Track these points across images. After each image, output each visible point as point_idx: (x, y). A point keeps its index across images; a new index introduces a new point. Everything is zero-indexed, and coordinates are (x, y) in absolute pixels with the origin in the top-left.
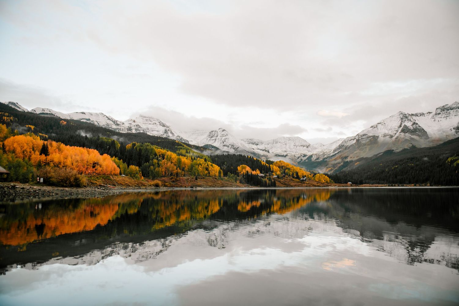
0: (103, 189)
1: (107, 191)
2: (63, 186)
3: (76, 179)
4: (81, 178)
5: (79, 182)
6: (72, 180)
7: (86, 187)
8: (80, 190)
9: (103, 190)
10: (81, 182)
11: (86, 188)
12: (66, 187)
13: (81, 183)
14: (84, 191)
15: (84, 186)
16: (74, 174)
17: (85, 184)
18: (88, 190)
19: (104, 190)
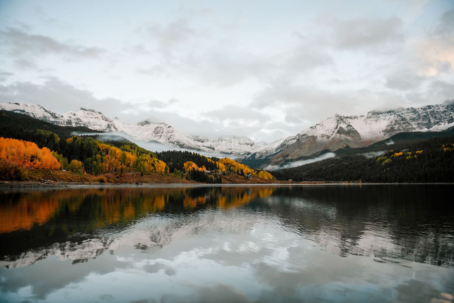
0: (47, 183)
1: (52, 185)
2: (1, 179)
3: (17, 172)
4: (22, 170)
5: (20, 175)
6: (12, 172)
7: (28, 181)
8: (22, 183)
9: (47, 184)
10: (23, 175)
11: (28, 182)
12: (5, 180)
13: (22, 176)
14: (26, 185)
15: (25, 179)
16: (14, 166)
17: (26, 177)
18: (31, 184)
19: (49, 184)
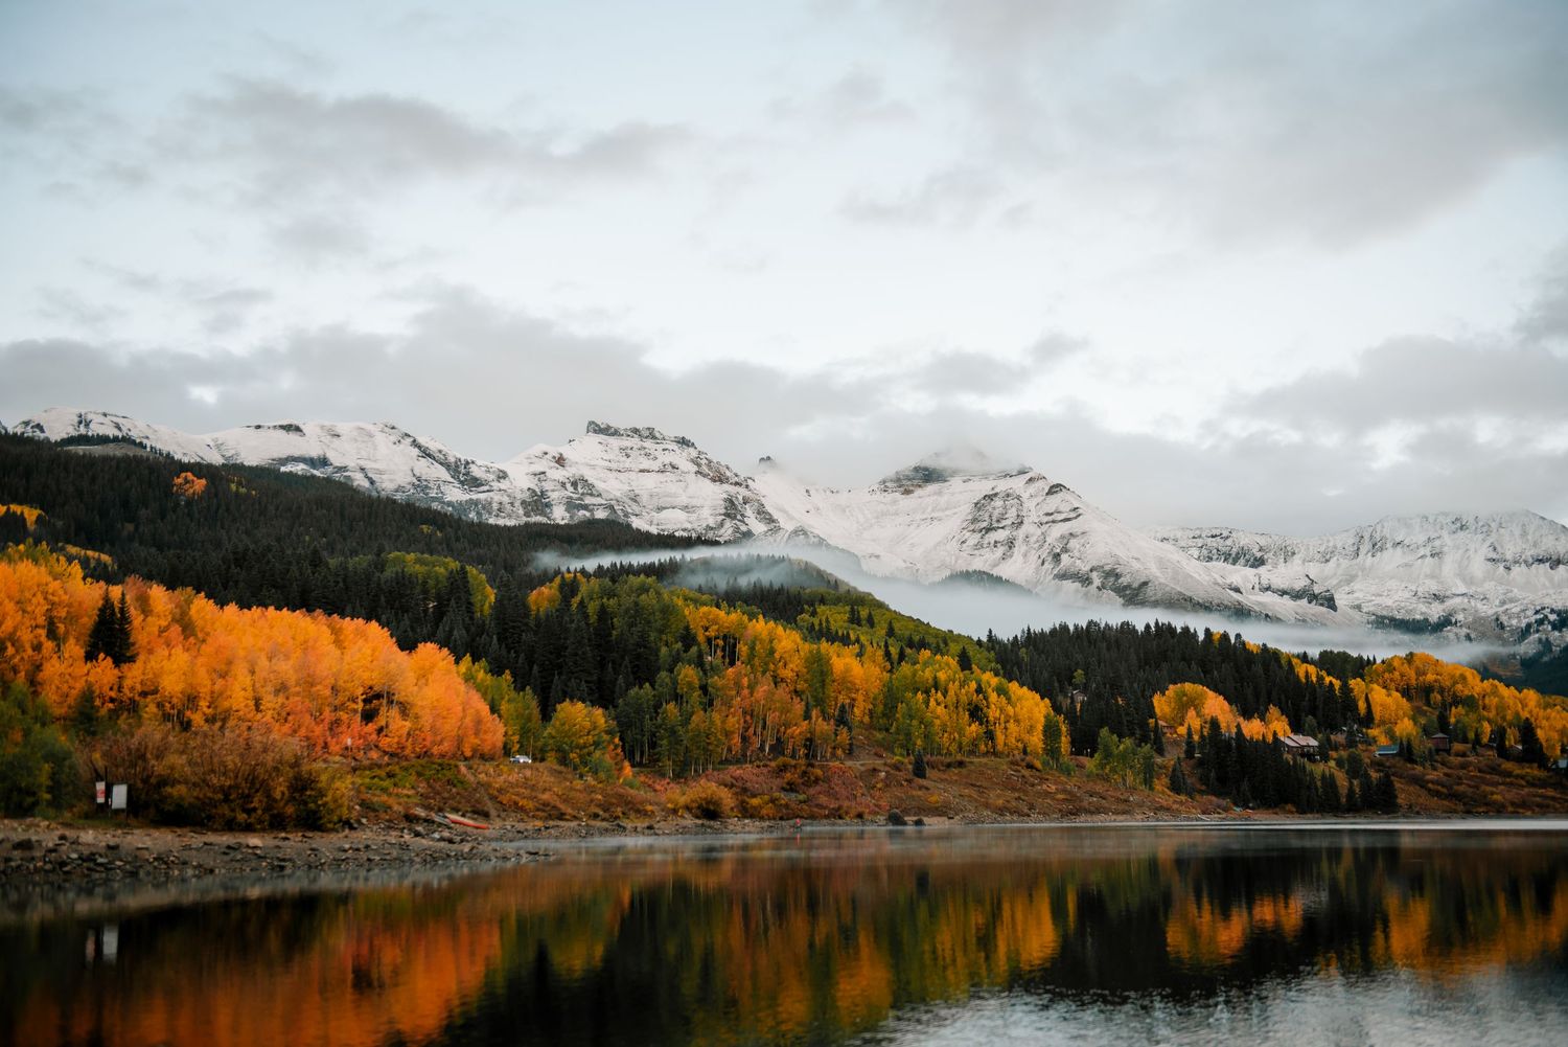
0: (442, 839)
1: (466, 850)
2: (230, 826)
3: (302, 785)
4: (324, 778)
5: (315, 800)
6: (280, 789)
7: (352, 828)
8: (327, 844)
9: (442, 844)
10: (328, 798)
11: (354, 834)
12: (248, 828)
13: (325, 805)
14: (345, 851)
15: (340, 821)
16: (289, 757)
17: (345, 810)
18: (367, 847)
19: (451, 841)
